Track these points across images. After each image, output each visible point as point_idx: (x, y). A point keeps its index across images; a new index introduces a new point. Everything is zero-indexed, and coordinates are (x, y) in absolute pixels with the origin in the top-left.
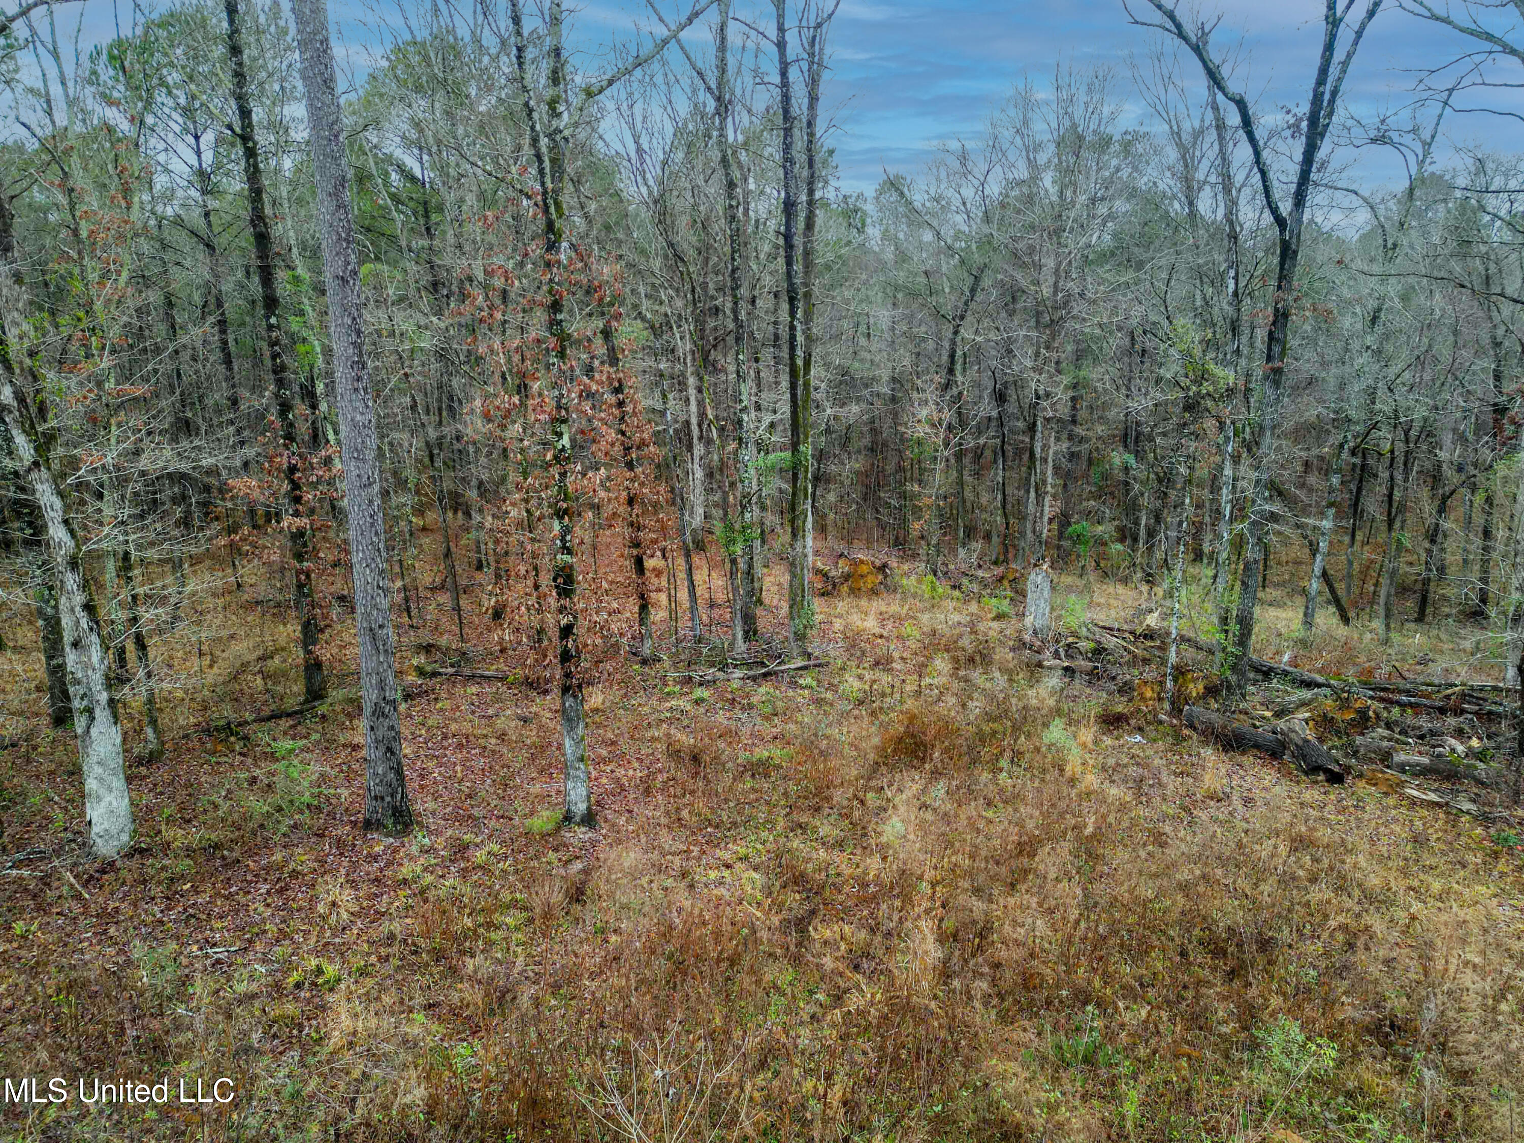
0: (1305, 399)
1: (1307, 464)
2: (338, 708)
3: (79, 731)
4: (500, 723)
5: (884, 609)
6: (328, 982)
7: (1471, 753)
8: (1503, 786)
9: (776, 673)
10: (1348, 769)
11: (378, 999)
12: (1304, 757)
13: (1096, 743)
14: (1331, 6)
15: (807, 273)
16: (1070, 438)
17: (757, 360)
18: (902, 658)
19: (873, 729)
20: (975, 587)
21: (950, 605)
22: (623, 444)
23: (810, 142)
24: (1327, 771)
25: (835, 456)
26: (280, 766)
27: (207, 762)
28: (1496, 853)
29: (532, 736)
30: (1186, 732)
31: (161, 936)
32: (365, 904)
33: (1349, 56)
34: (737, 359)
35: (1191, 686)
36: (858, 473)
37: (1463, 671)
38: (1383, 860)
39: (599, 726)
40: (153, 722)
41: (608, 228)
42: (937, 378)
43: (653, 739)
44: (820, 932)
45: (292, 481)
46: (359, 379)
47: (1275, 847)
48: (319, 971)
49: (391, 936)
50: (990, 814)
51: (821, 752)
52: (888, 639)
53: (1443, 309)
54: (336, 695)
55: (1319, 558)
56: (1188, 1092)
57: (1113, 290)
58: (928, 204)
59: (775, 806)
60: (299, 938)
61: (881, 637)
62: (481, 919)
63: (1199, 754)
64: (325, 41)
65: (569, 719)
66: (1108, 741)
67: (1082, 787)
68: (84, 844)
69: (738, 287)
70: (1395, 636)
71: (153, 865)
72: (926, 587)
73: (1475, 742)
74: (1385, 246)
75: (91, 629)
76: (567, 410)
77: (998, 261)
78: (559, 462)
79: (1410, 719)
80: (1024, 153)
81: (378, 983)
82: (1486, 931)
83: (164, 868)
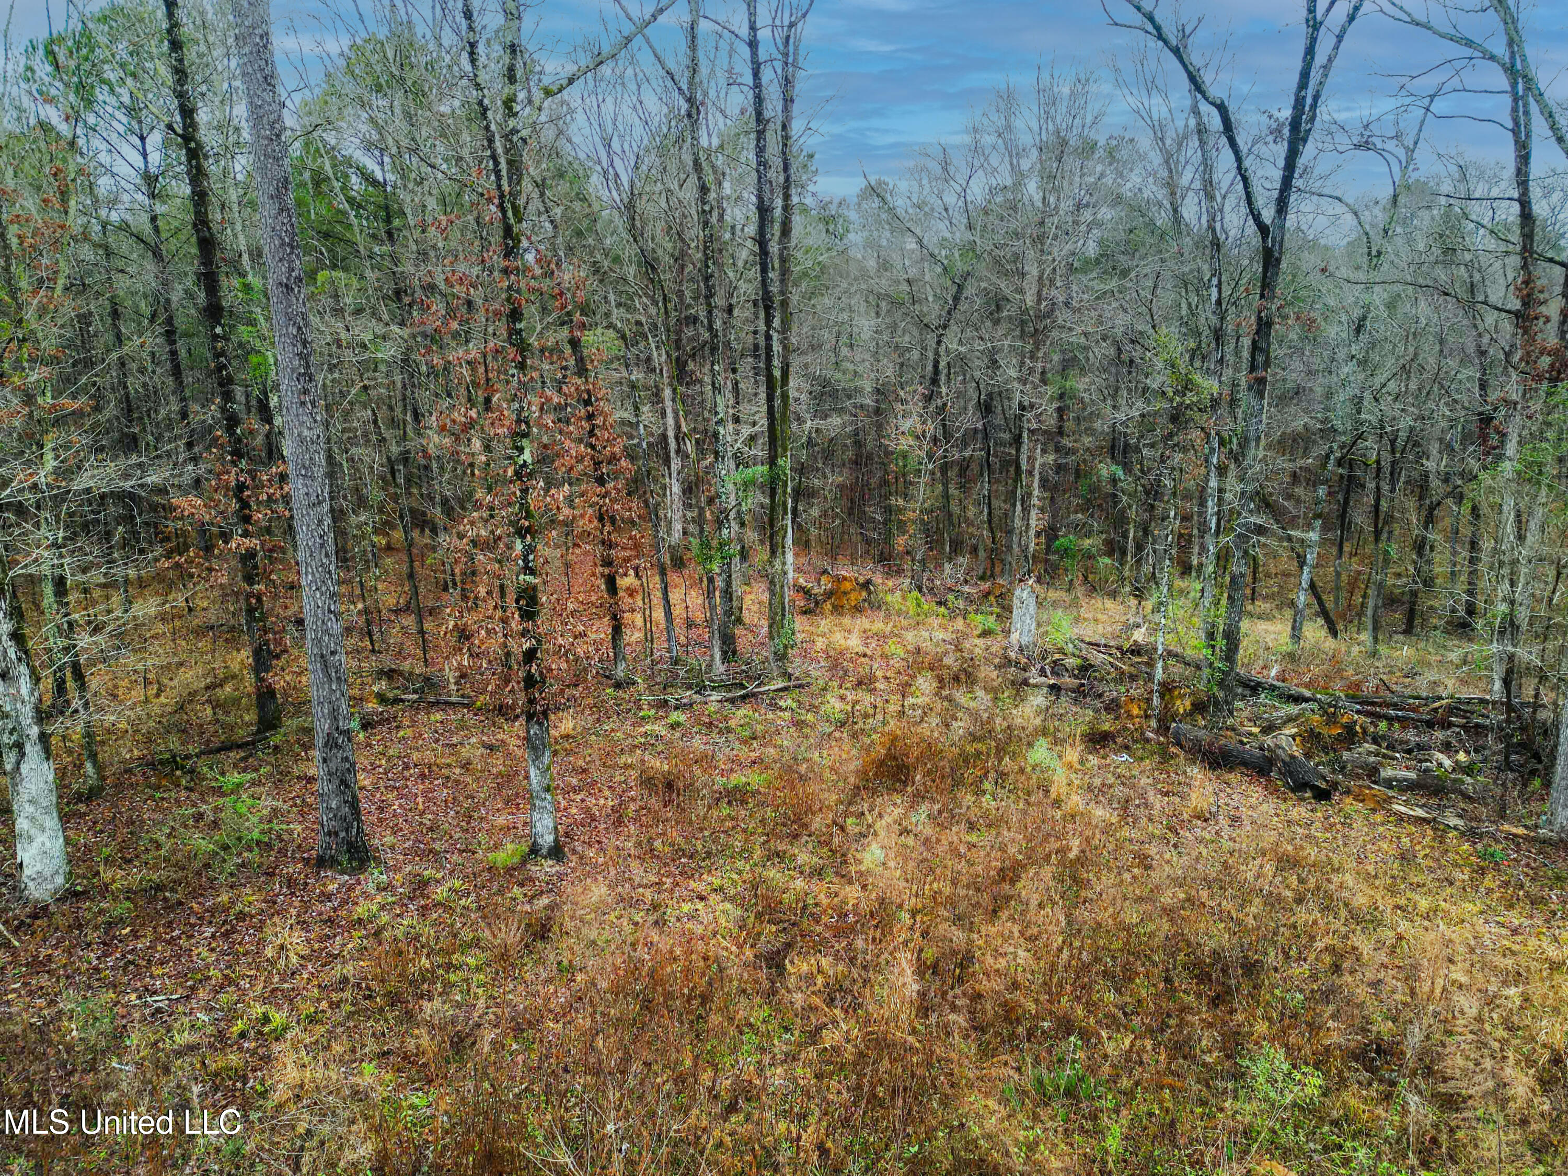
0: (1293, 409)
1: (1294, 475)
2: (292, 738)
3: (8, 767)
4: (465, 752)
5: (867, 626)
6: (275, 1030)
7: (1458, 767)
8: (1490, 800)
9: (754, 695)
10: (1335, 785)
11: (327, 1048)
12: (1291, 773)
13: (1081, 762)
14: (1312, 10)
15: (782, 281)
16: (1057, 450)
17: (734, 371)
18: (886, 678)
19: (854, 752)
20: (961, 604)
21: (935, 622)
22: (592, 458)
23: (785, 145)
24: (1314, 788)
25: (818, 470)
26: (229, 800)
27: (151, 797)
28: (1482, 868)
29: (498, 764)
30: (1173, 750)
31: (96, 984)
32: (316, 946)
33: (1330, 60)
34: (712, 370)
35: (1178, 702)
36: (841, 487)
37: (1450, 683)
38: (1370, 878)
39: (568, 752)
40: (93, 756)
41: (579, 234)
42: (920, 389)
43: (627, 767)
44: (798, 966)
45: (240, 500)
46: (306, 392)
47: (1261, 867)
48: (266, 1019)
49: (345, 980)
50: (973, 838)
51: (801, 777)
52: (871, 658)
53: (1429, 319)
54: (291, 724)
55: (1306, 570)
56: (1172, 1124)
57: (1098, 298)
58: (910, 211)
59: (752, 834)
60: (243, 983)
61: (865, 655)
62: (440, 960)
63: (1185, 773)
64: (265, 36)
65: (535, 746)
66: (1093, 760)
67: (1067, 807)
68: (14, 888)
69: (712, 295)
70: (1383, 649)
71: (89, 909)
72: (910, 604)
73: (1462, 756)
74: (1369, 254)
75: (20, 659)
76: (527, 423)
77: (982, 268)
78: (520, 478)
79: (1397, 732)
80: (1007, 159)
81: (328, 1031)
82: (1472, 950)
83: (101, 912)
